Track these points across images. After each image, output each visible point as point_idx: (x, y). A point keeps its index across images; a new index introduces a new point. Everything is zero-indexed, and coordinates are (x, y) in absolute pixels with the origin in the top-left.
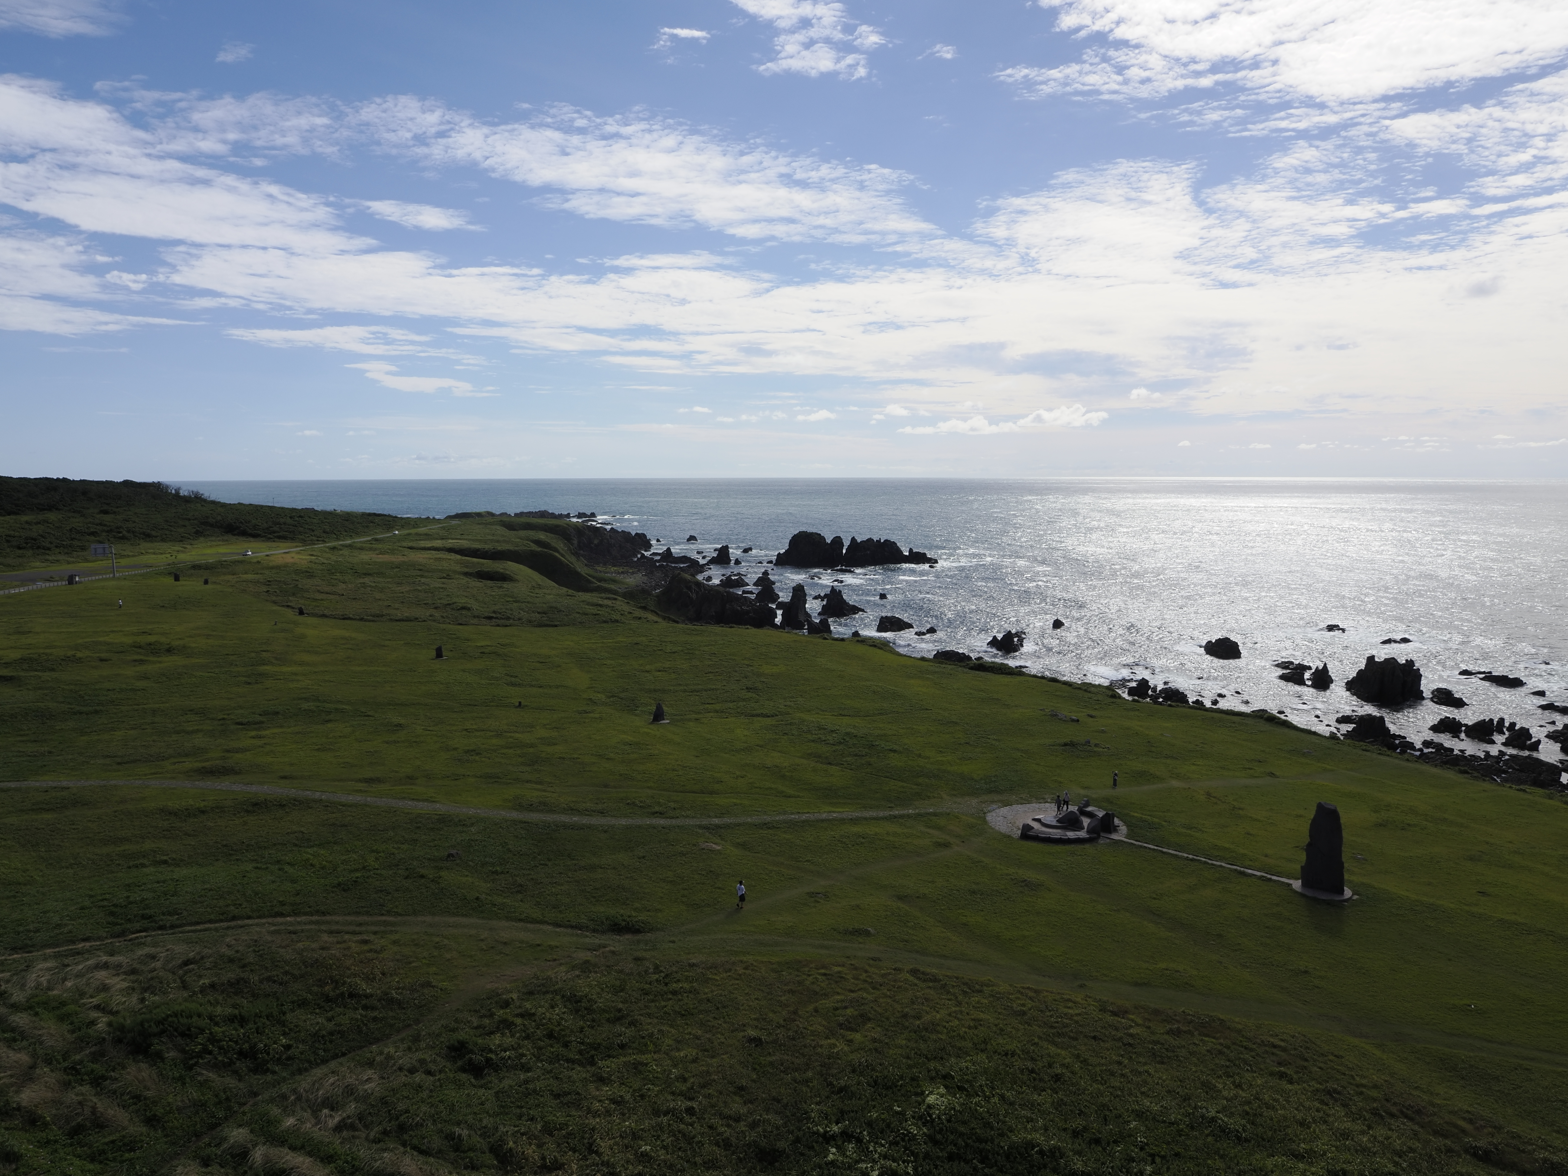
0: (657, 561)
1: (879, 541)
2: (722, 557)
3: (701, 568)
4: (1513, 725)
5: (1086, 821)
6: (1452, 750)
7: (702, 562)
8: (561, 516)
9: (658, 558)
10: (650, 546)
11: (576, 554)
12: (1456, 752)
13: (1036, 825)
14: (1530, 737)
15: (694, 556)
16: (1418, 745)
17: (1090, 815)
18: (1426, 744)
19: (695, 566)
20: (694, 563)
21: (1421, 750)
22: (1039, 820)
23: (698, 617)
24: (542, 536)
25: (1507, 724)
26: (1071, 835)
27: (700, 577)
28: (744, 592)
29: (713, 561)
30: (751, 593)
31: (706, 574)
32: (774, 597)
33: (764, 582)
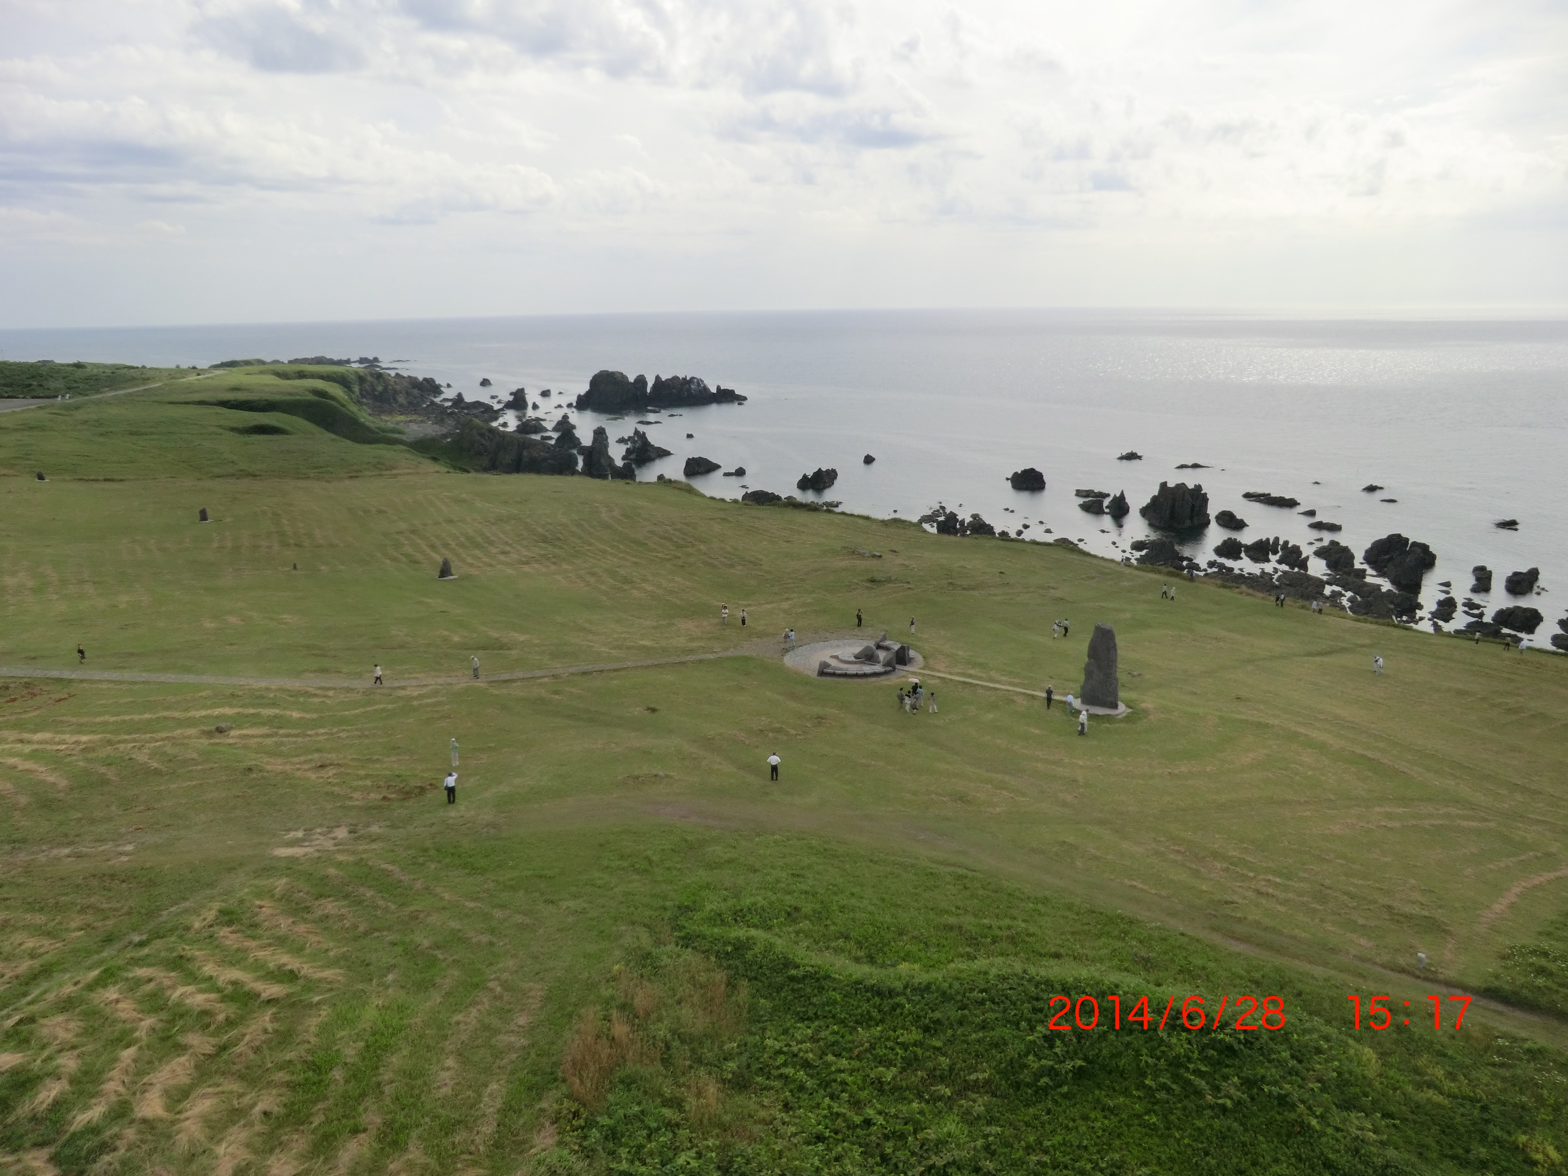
0: (447, 407)
1: (685, 379)
2: (518, 401)
3: (497, 415)
4: (1286, 543)
5: (882, 655)
6: (1232, 569)
7: (497, 407)
8: (340, 363)
9: (450, 404)
10: (441, 393)
11: (359, 403)
12: (1237, 571)
13: (833, 663)
14: (1300, 553)
15: (486, 400)
16: (1203, 565)
17: (887, 649)
18: (1211, 564)
19: (488, 412)
20: (488, 408)
21: (1205, 570)
22: (836, 657)
23: (493, 467)
24: (320, 384)
25: (1281, 542)
26: (868, 669)
27: (494, 424)
28: (543, 438)
29: (509, 405)
30: (550, 438)
31: (501, 420)
32: (575, 442)
33: (565, 427)
